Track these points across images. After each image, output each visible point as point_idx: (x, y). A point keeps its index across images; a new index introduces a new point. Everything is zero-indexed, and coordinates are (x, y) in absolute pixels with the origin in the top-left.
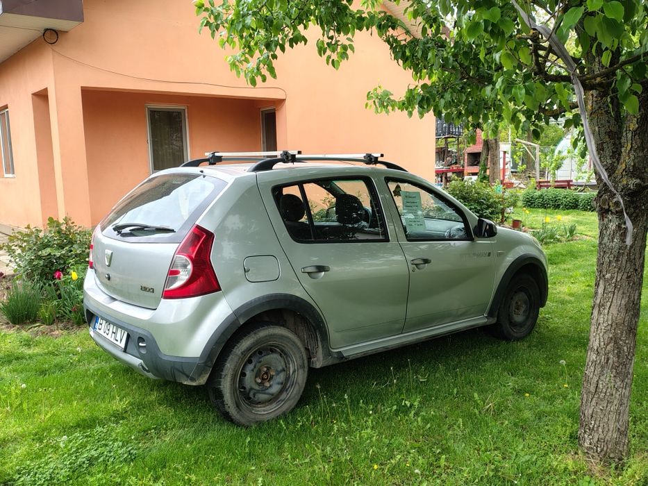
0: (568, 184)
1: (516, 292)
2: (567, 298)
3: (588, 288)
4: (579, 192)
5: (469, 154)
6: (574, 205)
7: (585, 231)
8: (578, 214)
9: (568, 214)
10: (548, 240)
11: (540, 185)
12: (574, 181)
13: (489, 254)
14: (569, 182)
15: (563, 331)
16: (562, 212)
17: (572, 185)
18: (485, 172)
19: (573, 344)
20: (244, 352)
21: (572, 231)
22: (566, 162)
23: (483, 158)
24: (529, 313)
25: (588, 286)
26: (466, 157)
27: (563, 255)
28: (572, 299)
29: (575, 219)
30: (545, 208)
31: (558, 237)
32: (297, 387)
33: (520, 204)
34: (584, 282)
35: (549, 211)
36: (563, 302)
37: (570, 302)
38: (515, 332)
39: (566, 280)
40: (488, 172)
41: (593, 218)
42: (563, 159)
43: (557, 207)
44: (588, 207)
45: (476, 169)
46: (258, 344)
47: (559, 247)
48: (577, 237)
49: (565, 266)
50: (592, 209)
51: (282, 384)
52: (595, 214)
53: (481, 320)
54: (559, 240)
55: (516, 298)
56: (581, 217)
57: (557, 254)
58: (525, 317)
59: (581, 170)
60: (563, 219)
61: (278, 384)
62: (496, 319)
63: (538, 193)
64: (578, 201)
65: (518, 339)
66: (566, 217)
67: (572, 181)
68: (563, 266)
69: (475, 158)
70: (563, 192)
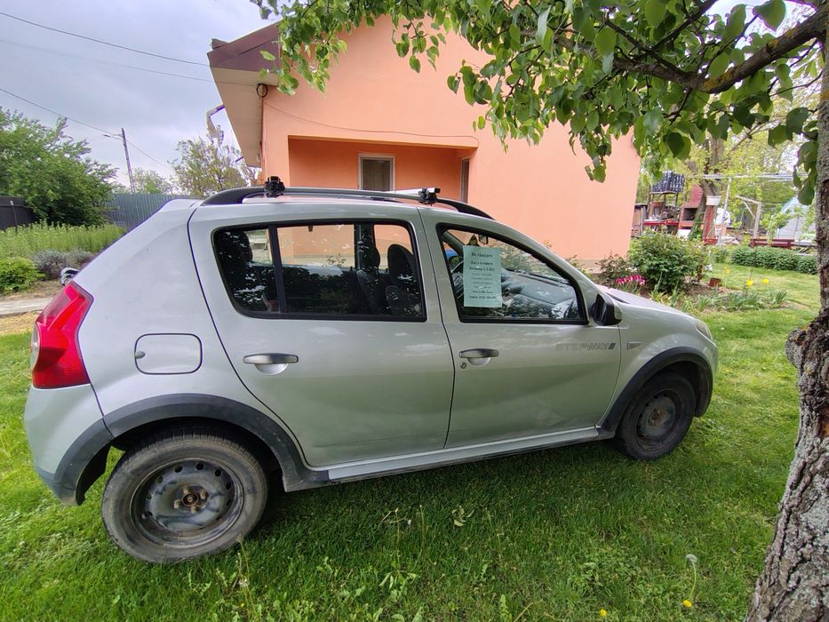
0: (788, 244)
1: (656, 397)
2: (749, 394)
3: (783, 382)
4: (800, 252)
5: (686, 209)
6: (792, 266)
7: (798, 298)
8: (794, 276)
9: (782, 275)
10: (747, 306)
11: (754, 243)
12: (796, 241)
13: (612, 346)
14: (789, 241)
15: (726, 455)
16: (776, 272)
17: (793, 245)
18: (699, 227)
19: (735, 487)
20: (137, 470)
21: (780, 297)
22: (792, 222)
23: (699, 213)
24: (674, 425)
25: (785, 378)
26: (682, 212)
27: (761, 327)
28: (756, 396)
29: (790, 282)
30: (757, 266)
31: (761, 303)
32: (243, 517)
33: (728, 259)
34: (780, 372)
35: (760, 270)
36: (741, 401)
37: (751, 402)
38: (645, 450)
39: (756, 364)
40: (702, 227)
41: (813, 282)
42: (789, 218)
43: (771, 266)
44: (809, 269)
45: (690, 223)
46: (161, 461)
47: (759, 316)
48: (787, 304)
49: (760, 342)
50: (814, 272)
51: (217, 511)
52: (818, 277)
53: (586, 433)
54: (761, 307)
55: (655, 405)
56: (798, 280)
57: (754, 325)
58: (665, 430)
59: (807, 230)
60: (774, 281)
61: (212, 510)
62: (614, 432)
63: (751, 250)
64: (797, 262)
65: (648, 459)
66: (780, 278)
67: (793, 241)
68: (756, 342)
69: (691, 213)
70: (780, 252)
